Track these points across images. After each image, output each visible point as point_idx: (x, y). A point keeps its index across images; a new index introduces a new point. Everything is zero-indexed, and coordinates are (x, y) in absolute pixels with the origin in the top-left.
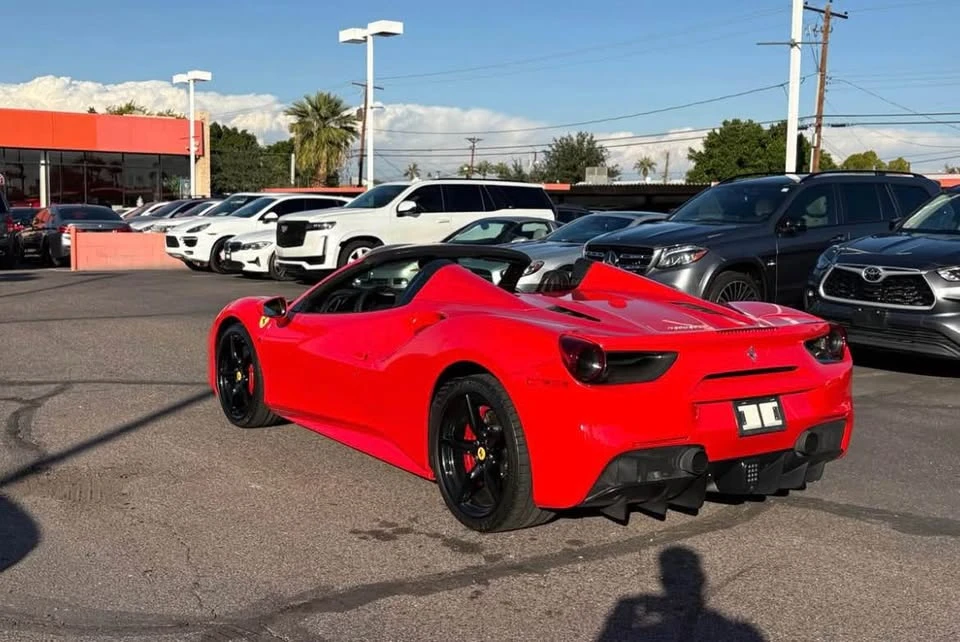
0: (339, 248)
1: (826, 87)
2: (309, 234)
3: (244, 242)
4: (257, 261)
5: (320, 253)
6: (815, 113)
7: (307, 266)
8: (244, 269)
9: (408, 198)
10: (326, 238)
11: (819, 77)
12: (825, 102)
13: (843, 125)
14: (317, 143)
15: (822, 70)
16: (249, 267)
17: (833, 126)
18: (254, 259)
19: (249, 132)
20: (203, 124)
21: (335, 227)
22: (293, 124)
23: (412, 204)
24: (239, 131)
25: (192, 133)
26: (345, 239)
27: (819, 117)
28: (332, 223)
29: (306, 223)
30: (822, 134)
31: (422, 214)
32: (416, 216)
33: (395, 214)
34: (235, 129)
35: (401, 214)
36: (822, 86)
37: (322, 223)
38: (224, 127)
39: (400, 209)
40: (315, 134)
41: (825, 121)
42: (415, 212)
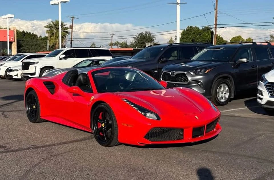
0: (40, 70)
1: (218, 15)
2: (30, 66)
3: (13, 69)
4: (17, 75)
5: (34, 72)
6: (214, 24)
7: (30, 76)
8: (13, 78)
9: (63, 54)
10: (36, 67)
11: (215, 12)
12: (217, 20)
13: (223, 27)
15: (216, 9)
16: (15, 77)
17: (220, 28)
18: (16, 74)
19: (34, 34)
20: (14, 31)
21: (39, 63)
22: (47, 31)
23: (64, 56)
24: (31, 33)
25: (8, 35)
26: (42, 67)
27: (216, 25)
28: (38, 62)
29: (30, 62)
30: (217, 30)
31: (68, 59)
32: (66, 60)
33: (59, 59)
35: (61, 59)
36: (216, 15)
37: (35, 62)
39: (60, 57)
41: (217, 26)
42: (65, 58)
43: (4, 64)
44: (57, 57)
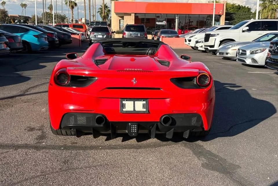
0: (220, 43)
2: (211, 38)
3: (199, 41)
4: (202, 47)
5: (213, 44)
7: (209, 48)
8: (198, 49)
9: (247, 26)
10: (216, 39)
14: (268, 10)
16: (200, 49)
18: (201, 46)
19: (249, 7)
20: (223, 5)
21: (219, 35)
22: (260, 4)
23: (248, 28)
24: (246, 7)
26: (221, 40)
28: (218, 34)
29: (210, 34)
31: (252, 31)
32: (249, 32)
33: (242, 31)
34: (245, 6)
35: (243, 31)
37: (215, 34)
38: (242, 6)
39: (243, 30)
40: (267, 7)
42: (249, 30)
43: (195, 35)
44: (241, 29)
